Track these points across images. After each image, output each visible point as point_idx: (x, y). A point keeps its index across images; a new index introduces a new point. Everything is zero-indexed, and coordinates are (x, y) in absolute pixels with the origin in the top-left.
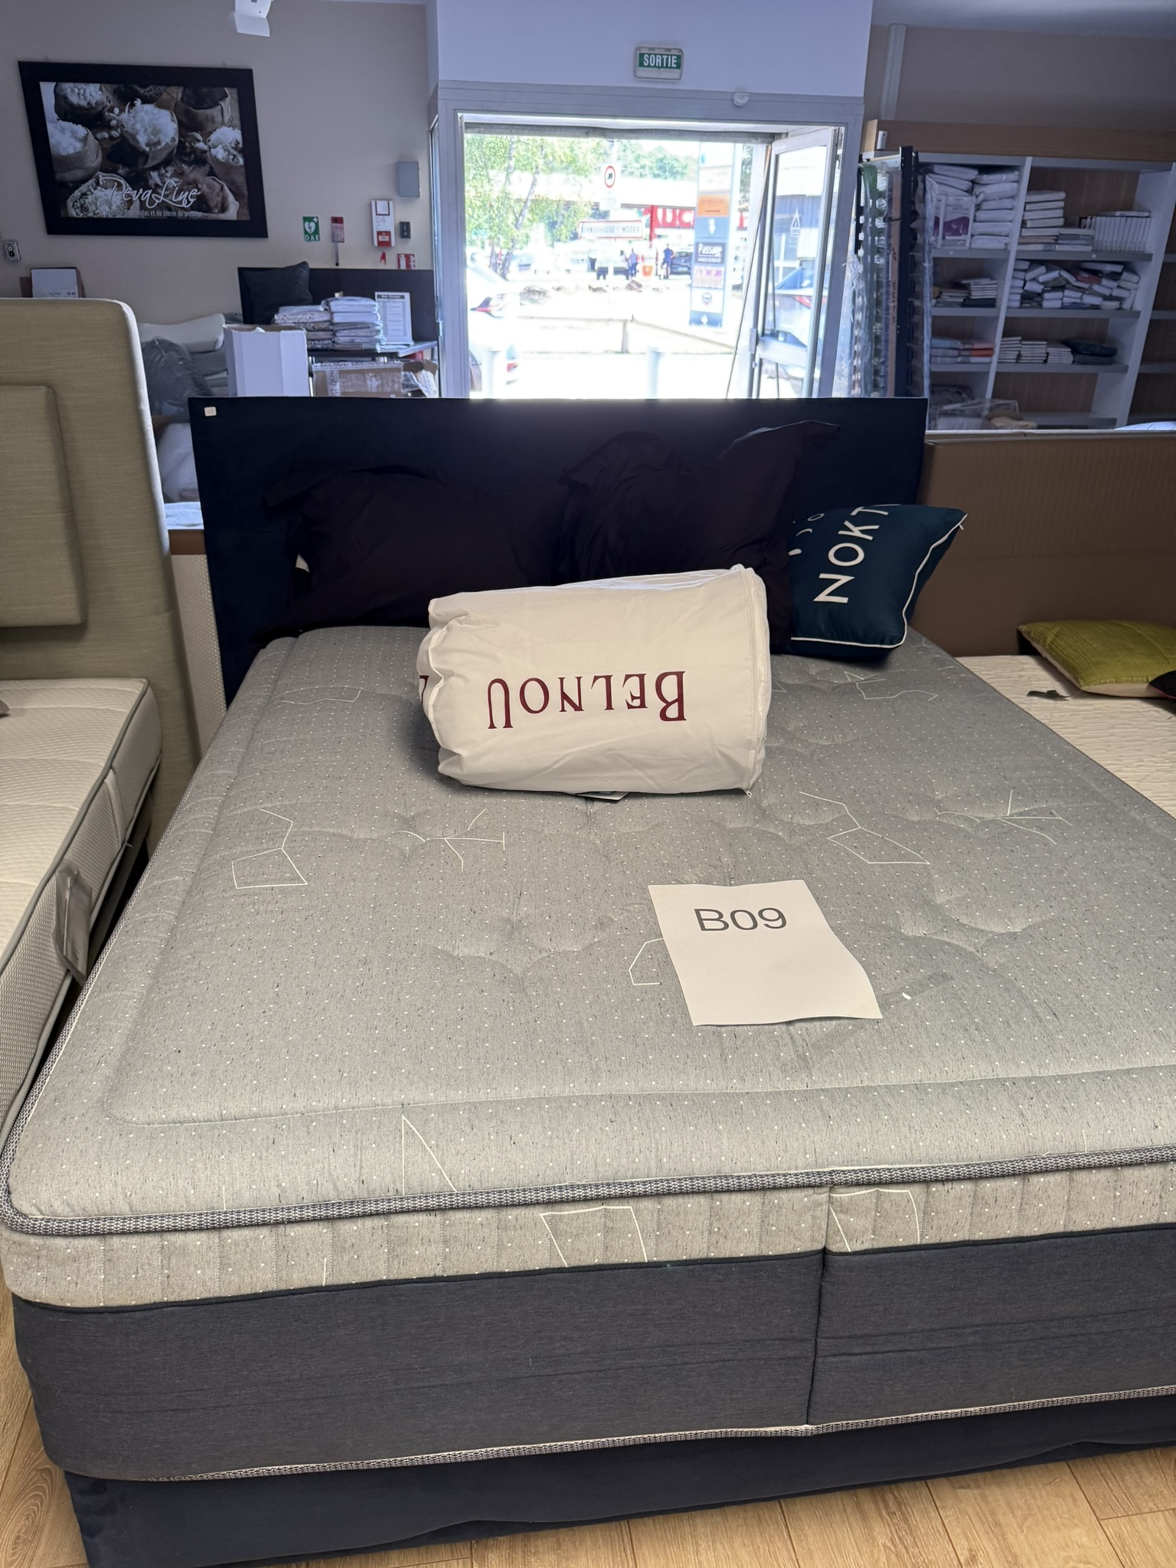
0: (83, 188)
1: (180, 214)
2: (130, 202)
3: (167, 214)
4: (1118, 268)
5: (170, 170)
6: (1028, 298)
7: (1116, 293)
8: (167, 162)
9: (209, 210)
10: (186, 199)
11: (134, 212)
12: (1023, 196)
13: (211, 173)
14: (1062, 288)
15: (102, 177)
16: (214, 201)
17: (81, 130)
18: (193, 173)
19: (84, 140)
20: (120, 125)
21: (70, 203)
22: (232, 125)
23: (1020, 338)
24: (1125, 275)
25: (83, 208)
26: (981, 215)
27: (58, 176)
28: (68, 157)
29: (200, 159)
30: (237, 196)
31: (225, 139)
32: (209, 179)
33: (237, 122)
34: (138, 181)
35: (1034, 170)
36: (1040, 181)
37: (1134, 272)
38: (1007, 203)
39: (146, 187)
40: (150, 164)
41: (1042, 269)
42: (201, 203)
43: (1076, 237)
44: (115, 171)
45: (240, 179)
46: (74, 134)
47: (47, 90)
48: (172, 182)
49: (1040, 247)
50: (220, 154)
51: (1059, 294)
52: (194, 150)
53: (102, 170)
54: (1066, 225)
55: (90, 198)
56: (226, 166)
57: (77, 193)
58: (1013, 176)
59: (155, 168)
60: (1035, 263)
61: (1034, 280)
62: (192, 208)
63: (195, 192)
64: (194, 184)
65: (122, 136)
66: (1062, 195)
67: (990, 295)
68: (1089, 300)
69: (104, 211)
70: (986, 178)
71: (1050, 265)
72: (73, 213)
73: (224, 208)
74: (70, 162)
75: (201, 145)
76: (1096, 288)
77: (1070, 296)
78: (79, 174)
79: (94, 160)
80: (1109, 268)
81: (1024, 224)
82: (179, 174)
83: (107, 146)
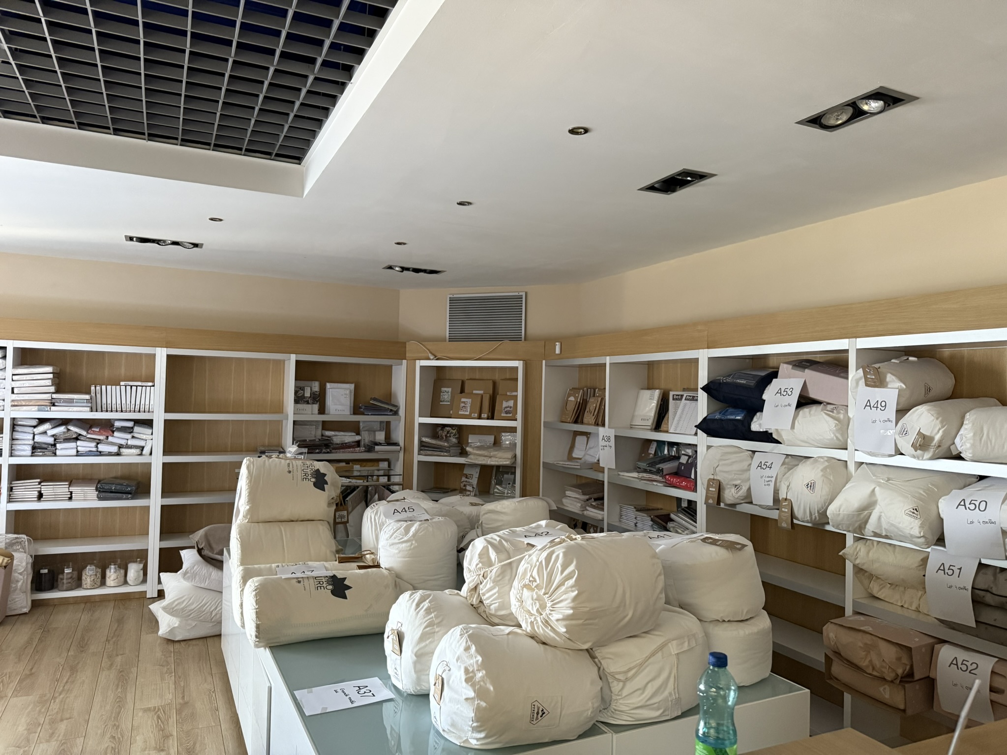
4: (130, 424)
7: (132, 442)
14: (74, 440)
23: (39, 480)
24: (138, 429)
35: (17, 351)
41: (46, 426)
43: (70, 400)
49: (40, 409)
51: (73, 445)
60: (42, 421)
61: (45, 433)
68: (105, 448)
71: (55, 422)
76: (111, 439)
77: (84, 446)
80: (119, 424)
81: (13, 389)
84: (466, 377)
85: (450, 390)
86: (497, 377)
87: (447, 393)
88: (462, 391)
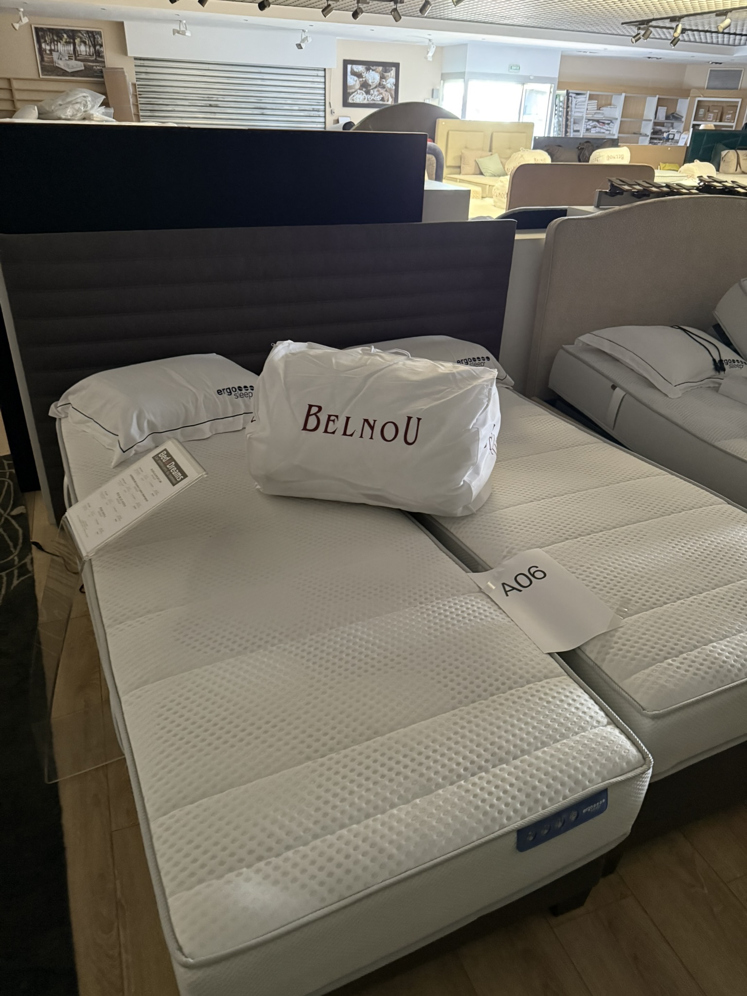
0: (354, 94)
1: (377, 102)
2: (365, 99)
3: (373, 102)
4: (609, 122)
5: (376, 89)
6: (587, 130)
7: (609, 129)
8: (376, 87)
9: (384, 101)
10: (379, 98)
11: (365, 102)
12: (587, 102)
13: (386, 91)
14: (595, 127)
15: (359, 91)
16: (386, 99)
17: (356, 78)
18: (382, 91)
19: (356, 81)
20: (365, 77)
21: (350, 98)
22: (393, 78)
24: (611, 124)
25: (353, 100)
26: (577, 107)
27: (348, 91)
28: (352, 86)
29: (384, 87)
30: (392, 97)
31: (390, 82)
32: (385, 93)
33: (394, 77)
34: (368, 92)
35: (590, 95)
36: (591, 97)
37: (613, 123)
38: (583, 103)
39: (369, 94)
40: (372, 88)
41: (591, 122)
42: (383, 99)
43: (600, 113)
44: (362, 90)
45: (393, 93)
46: (354, 79)
47: (349, 67)
48: (376, 93)
49: (591, 116)
50: (389, 86)
51: (594, 129)
52: (383, 84)
53: (360, 89)
54: (597, 110)
55: (355, 97)
56: (390, 89)
57: (352, 96)
58: (585, 96)
59: (373, 89)
60: (589, 120)
61: (589, 125)
62: (381, 100)
63: (381, 96)
64: (381, 94)
65: (365, 80)
66: (596, 101)
67: (578, 129)
68: (602, 131)
69: (358, 101)
70: (578, 96)
71: (594, 120)
72: (350, 101)
73: (388, 101)
74: (351, 87)
75: (384, 83)
76: (604, 127)
77: (598, 129)
78: (353, 90)
79: (358, 86)
80: (607, 122)
81: (587, 109)
82: (378, 91)
83: (362, 83)
84: (711, 104)
85: (703, 110)
86: (724, 105)
87: (702, 111)
88: (708, 111)
